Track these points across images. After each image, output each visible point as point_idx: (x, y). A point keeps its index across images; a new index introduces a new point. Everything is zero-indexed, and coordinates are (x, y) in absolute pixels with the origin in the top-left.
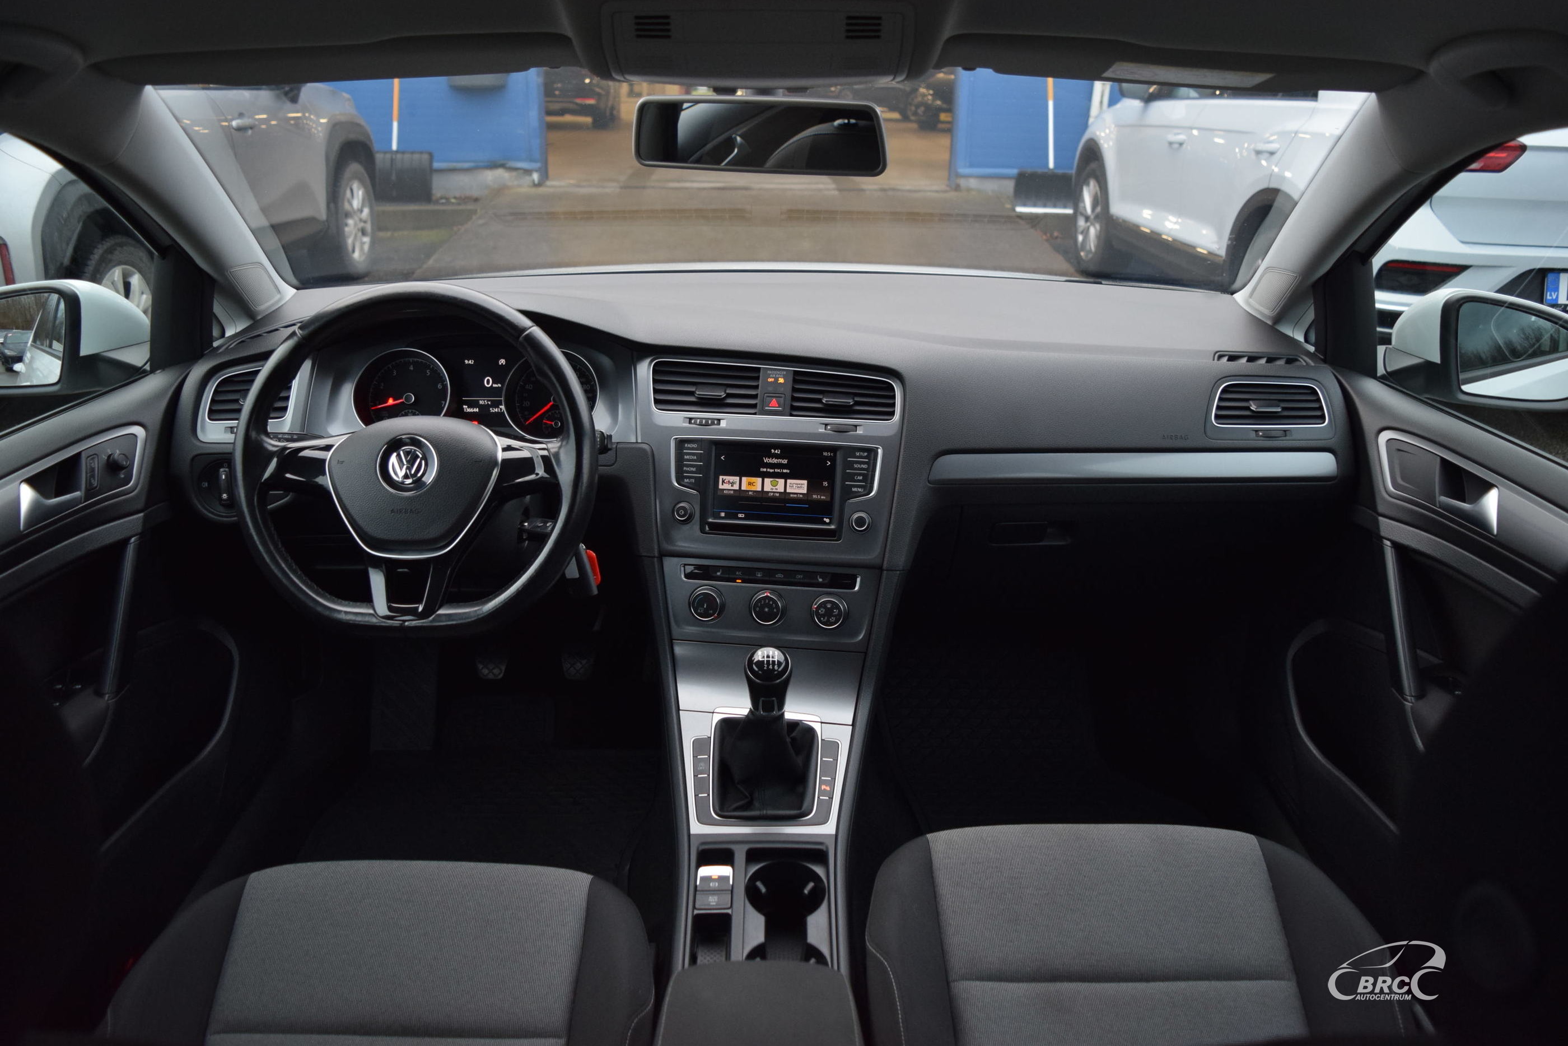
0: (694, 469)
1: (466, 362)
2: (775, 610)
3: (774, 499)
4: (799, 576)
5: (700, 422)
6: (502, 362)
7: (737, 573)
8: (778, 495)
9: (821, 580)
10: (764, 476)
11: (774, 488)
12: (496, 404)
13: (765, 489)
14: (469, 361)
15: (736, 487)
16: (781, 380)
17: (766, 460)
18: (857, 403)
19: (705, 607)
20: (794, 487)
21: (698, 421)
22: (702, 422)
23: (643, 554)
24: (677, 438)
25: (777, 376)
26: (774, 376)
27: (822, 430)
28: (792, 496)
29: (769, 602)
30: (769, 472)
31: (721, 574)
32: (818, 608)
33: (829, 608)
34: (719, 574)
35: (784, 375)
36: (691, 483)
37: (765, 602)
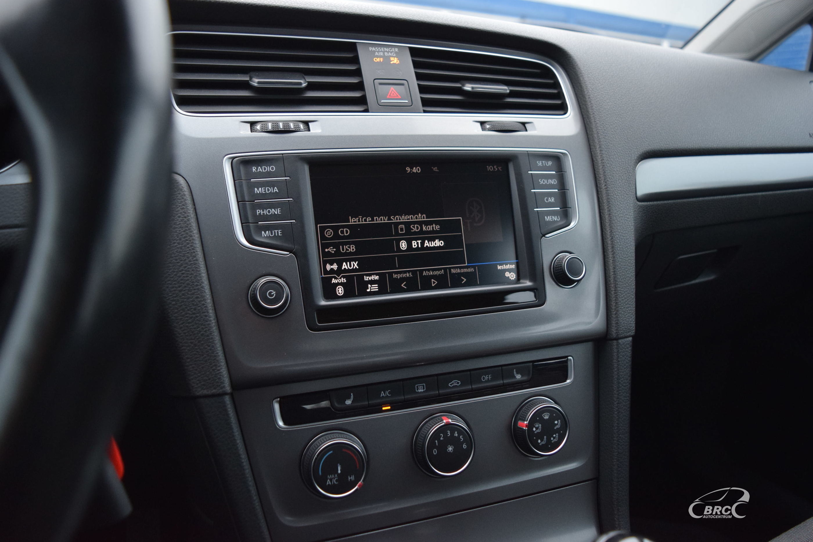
0: (277, 211)
2: (465, 446)
4: (486, 378)
5: (273, 127)
7: (383, 394)
9: (518, 377)
16: (396, 62)
18: (512, 93)
19: (339, 472)
21: (269, 126)
22: (277, 127)
23: (198, 394)
24: (234, 158)
25: (386, 54)
26: (381, 54)
27: (479, 131)
29: (452, 433)
31: (353, 402)
32: (531, 425)
33: (547, 420)
34: (348, 402)
35: (396, 53)
36: (275, 237)
37: (445, 434)
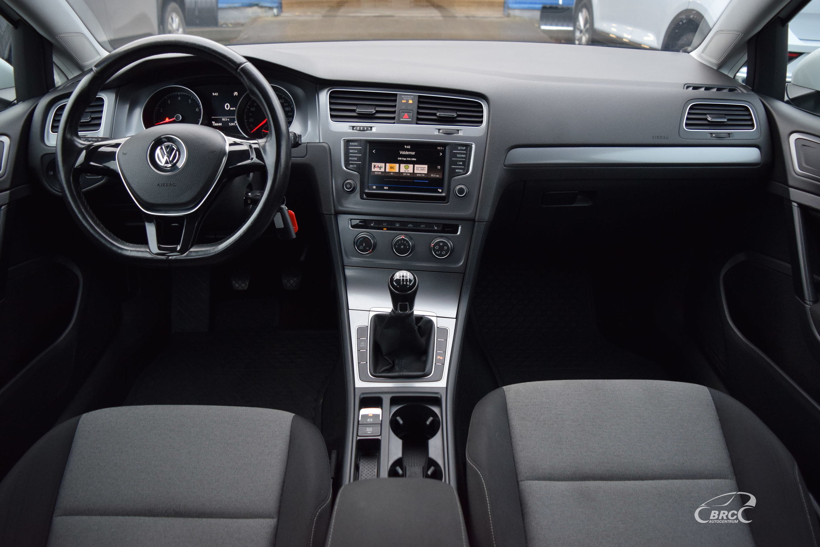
0: (356, 159)
1: (213, 94)
2: (408, 247)
3: (406, 178)
4: (423, 226)
6: (236, 94)
7: (384, 224)
8: (409, 174)
9: (436, 228)
10: (400, 162)
11: (407, 170)
12: (232, 121)
13: (401, 171)
14: (215, 93)
15: (383, 170)
16: (411, 102)
17: (401, 153)
18: (459, 116)
19: (364, 245)
20: (419, 170)
21: (358, 128)
22: (361, 129)
23: (325, 213)
24: (345, 139)
25: (408, 99)
26: (406, 99)
27: (436, 133)
28: (418, 175)
29: (404, 242)
30: (404, 160)
31: (374, 225)
32: (434, 246)
33: (441, 245)
34: (372, 225)
35: (412, 98)
36: (354, 168)
37: (401, 242)
